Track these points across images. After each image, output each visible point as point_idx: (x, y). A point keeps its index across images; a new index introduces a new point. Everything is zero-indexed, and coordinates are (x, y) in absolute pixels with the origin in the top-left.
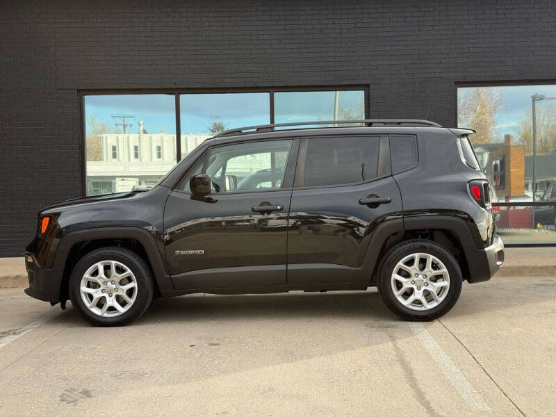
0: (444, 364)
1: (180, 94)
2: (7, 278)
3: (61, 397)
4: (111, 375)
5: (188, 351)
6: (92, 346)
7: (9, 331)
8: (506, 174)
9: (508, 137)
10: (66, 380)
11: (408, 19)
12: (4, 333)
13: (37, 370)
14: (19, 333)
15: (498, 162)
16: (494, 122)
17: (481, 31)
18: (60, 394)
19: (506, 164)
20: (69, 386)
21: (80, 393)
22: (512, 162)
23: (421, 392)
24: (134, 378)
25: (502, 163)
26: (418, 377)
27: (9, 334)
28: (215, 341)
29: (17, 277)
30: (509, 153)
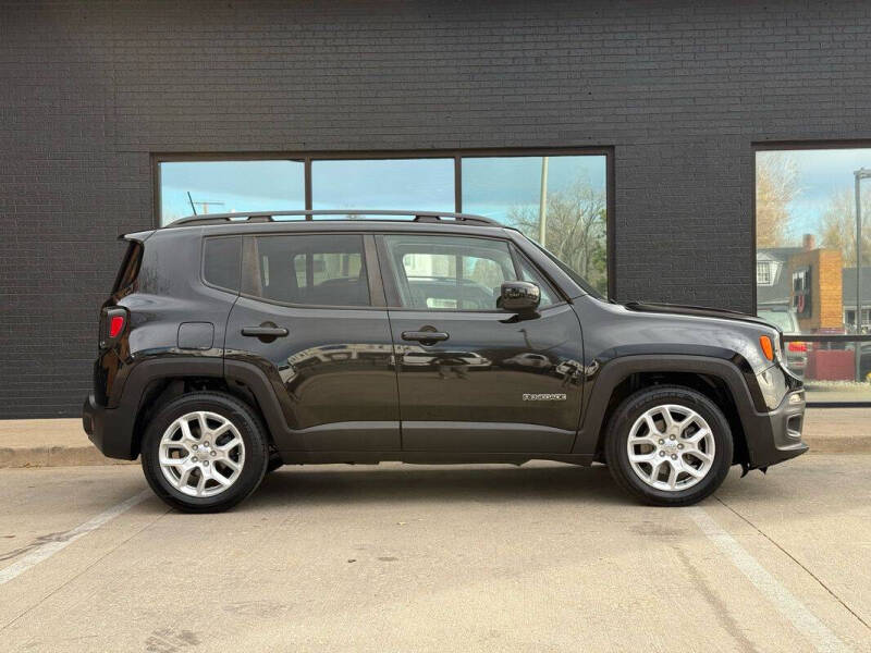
0: (775, 595)
1: (312, 160)
2: (38, 451)
3: (147, 643)
4: (226, 609)
5: (346, 569)
6: (188, 559)
7: (51, 535)
8: (814, 295)
9: (808, 238)
10: (153, 615)
11: (677, 42)
12: (41, 538)
13: (103, 599)
14: (68, 538)
15: (802, 275)
16: (784, 216)
17: (794, 62)
18: (145, 638)
19: (814, 278)
20: (159, 626)
21: (180, 637)
22: (822, 276)
23: (748, 642)
24: (263, 613)
25: (808, 276)
26: (736, 617)
27: (50, 540)
28: (389, 554)
29: (54, 450)
30: (818, 262)
